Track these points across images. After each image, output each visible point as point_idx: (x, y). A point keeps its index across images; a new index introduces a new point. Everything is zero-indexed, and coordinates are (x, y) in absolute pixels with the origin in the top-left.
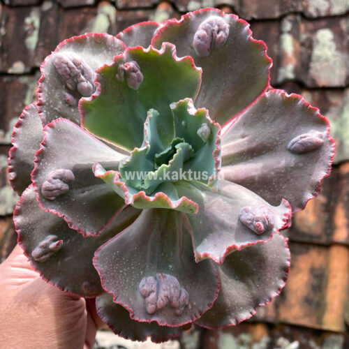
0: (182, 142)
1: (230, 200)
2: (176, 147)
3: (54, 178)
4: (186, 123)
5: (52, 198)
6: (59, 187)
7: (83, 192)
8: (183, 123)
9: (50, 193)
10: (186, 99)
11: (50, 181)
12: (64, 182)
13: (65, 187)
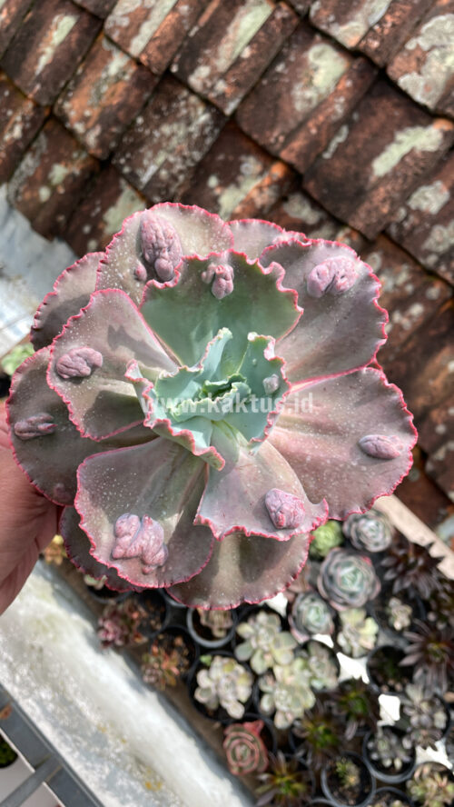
0: (243, 381)
1: (265, 471)
2: (233, 385)
3: (78, 355)
4: (257, 362)
5: (66, 376)
6: (79, 368)
7: (106, 384)
8: (254, 361)
9: (65, 369)
10: (269, 337)
11: (72, 357)
12: (88, 364)
13: (86, 370)
